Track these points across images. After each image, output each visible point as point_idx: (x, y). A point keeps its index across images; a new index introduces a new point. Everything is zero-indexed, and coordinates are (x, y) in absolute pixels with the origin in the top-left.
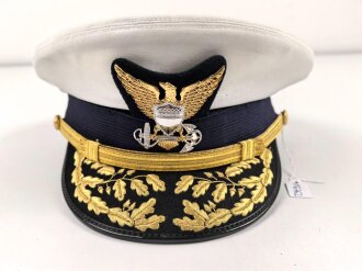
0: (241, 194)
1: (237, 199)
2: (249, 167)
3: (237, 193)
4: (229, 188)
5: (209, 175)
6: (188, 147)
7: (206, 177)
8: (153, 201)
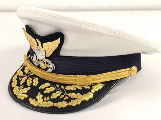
0: (65, 98)
1: (62, 100)
2: (81, 89)
3: (64, 98)
4: (62, 94)
5: (57, 86)
6: (50, 70)
7: (55, 86)
8: (29, 88)
